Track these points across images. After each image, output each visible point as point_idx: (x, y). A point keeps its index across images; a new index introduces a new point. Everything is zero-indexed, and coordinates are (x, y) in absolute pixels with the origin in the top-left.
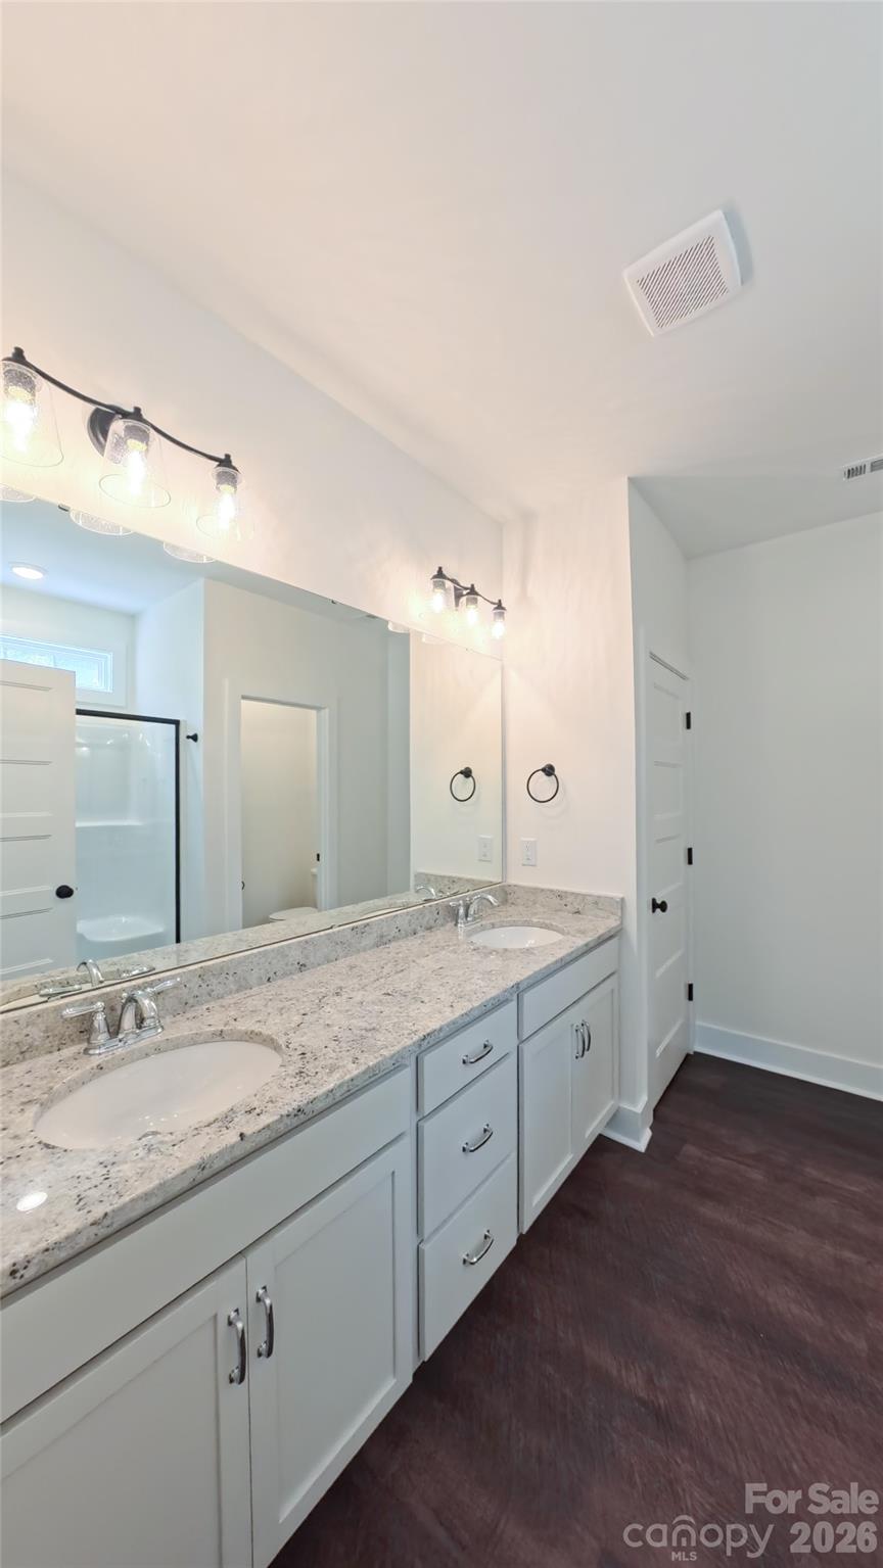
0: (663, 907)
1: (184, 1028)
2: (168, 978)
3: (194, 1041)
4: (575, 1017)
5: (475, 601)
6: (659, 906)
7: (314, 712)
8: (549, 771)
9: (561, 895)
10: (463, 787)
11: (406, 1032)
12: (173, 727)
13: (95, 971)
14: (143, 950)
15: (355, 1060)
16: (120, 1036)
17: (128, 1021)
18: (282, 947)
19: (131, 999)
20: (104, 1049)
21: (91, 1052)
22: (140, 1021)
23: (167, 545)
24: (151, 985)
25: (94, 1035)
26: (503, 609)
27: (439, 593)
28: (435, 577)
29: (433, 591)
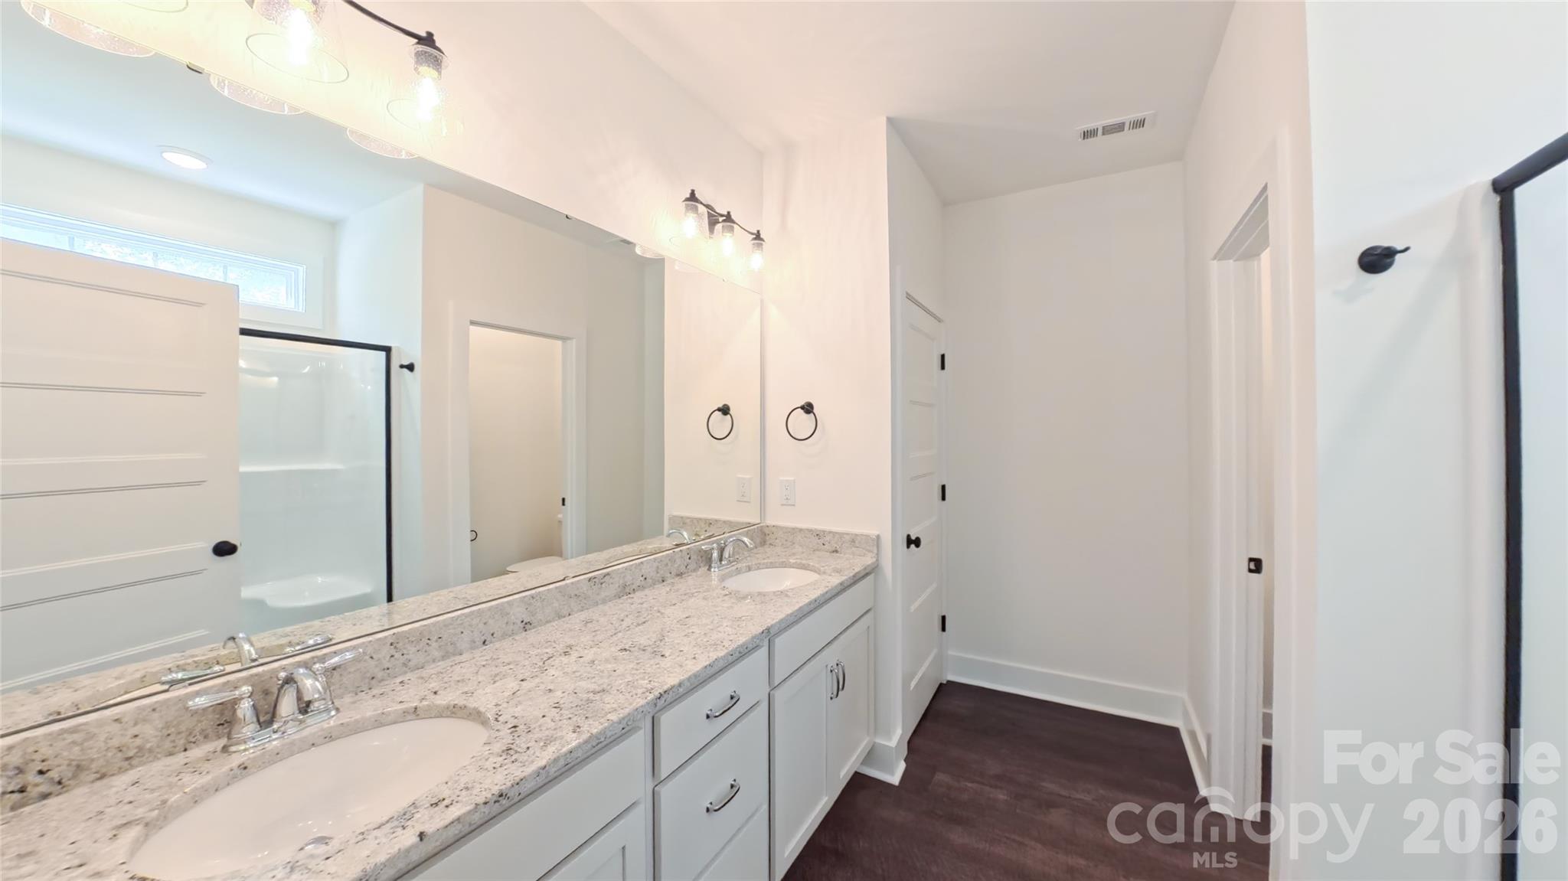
0: (917, 542)
1: (369, 707)
2: (347, 650)
3: (379, 722)
4: (830, 657)
5: (732, 229)
6: (913, 542)
7: (559, 343)
8: (808, 408)
9: (819, 535)
10: (721, 425)
11: (640, 691)
12: (383, 354)
13: (247, 647)
14: (327, 616)
15: (576, 729)
16: (275, 726)
17: (287, 705)
18: (503, 603)
19: (289, 680)
20: (251, 742)
21: (233, 749)
22: (305, 707)
23: (352, 132)
24: (323, 659)
25: (236, 728)
26: (762, 240)
27: (692, 216)
28: (687, 200)
29: (686, 215)
